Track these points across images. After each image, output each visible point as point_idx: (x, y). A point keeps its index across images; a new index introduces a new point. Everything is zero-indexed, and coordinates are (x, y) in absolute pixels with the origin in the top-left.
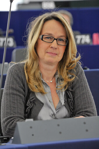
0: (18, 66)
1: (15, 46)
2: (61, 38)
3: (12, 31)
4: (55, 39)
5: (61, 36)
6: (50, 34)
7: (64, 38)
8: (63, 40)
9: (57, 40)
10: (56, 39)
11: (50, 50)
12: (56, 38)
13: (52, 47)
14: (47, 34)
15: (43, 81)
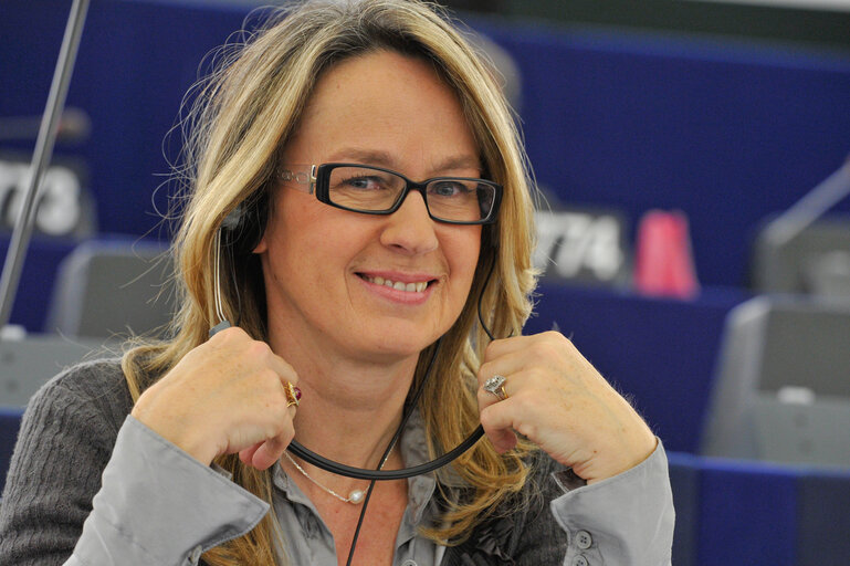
0: (93, 377)
2: (452, 174)
3: (76, 124)
4: (411, 186)
5: (453, 164)
6: (375, 159)
7: (470, 175)
8: (463, 188)
9: (428, 190)
10: (422, 188)
12: (418, 178)
13: (398, 246)
14: (352, 157)
15: (290, 497)
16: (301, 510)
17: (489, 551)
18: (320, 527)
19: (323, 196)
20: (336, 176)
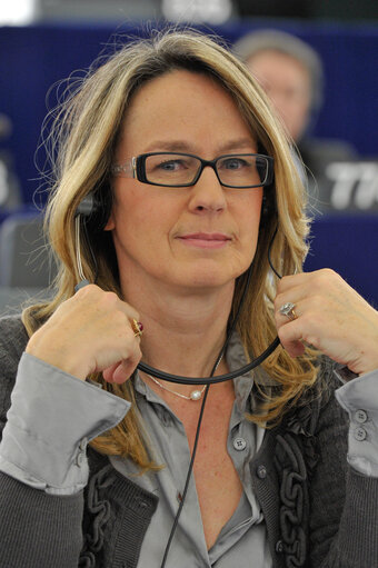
1: (15, 204)
4: (205, 164)
5: (233, 145)
6: (176, 147)
7: (247, 152)
8: (244, 163)
9: (218, 166)
10: (212, 165)
11: (190, 224)
12: (209, 158)
13: (200, 208)
14: (161, 147)
15: (148, 399)
16: (157, 407)
17: (296, 431)
18: (173, 418)
19: (142, 177)
20: (150, 162)
